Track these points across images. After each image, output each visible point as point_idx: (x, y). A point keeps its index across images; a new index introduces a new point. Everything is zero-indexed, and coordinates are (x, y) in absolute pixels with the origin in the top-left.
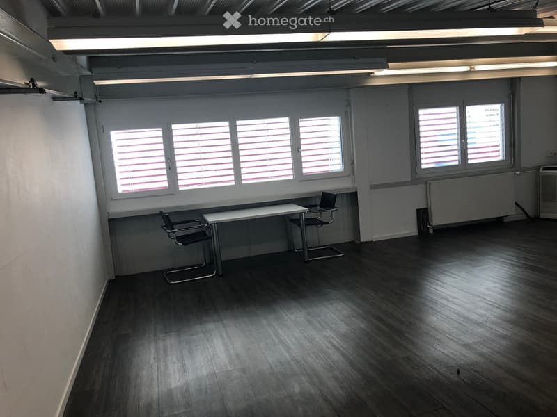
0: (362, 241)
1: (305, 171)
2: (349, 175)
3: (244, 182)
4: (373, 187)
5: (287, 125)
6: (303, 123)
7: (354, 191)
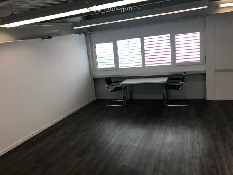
0: (207, 99)
1: (177, 61)
2: (203, 64)
3: (146, 66)
4: (216, 71)
5: (169, 38)
6: (177, 37)
7: (205, 72)
